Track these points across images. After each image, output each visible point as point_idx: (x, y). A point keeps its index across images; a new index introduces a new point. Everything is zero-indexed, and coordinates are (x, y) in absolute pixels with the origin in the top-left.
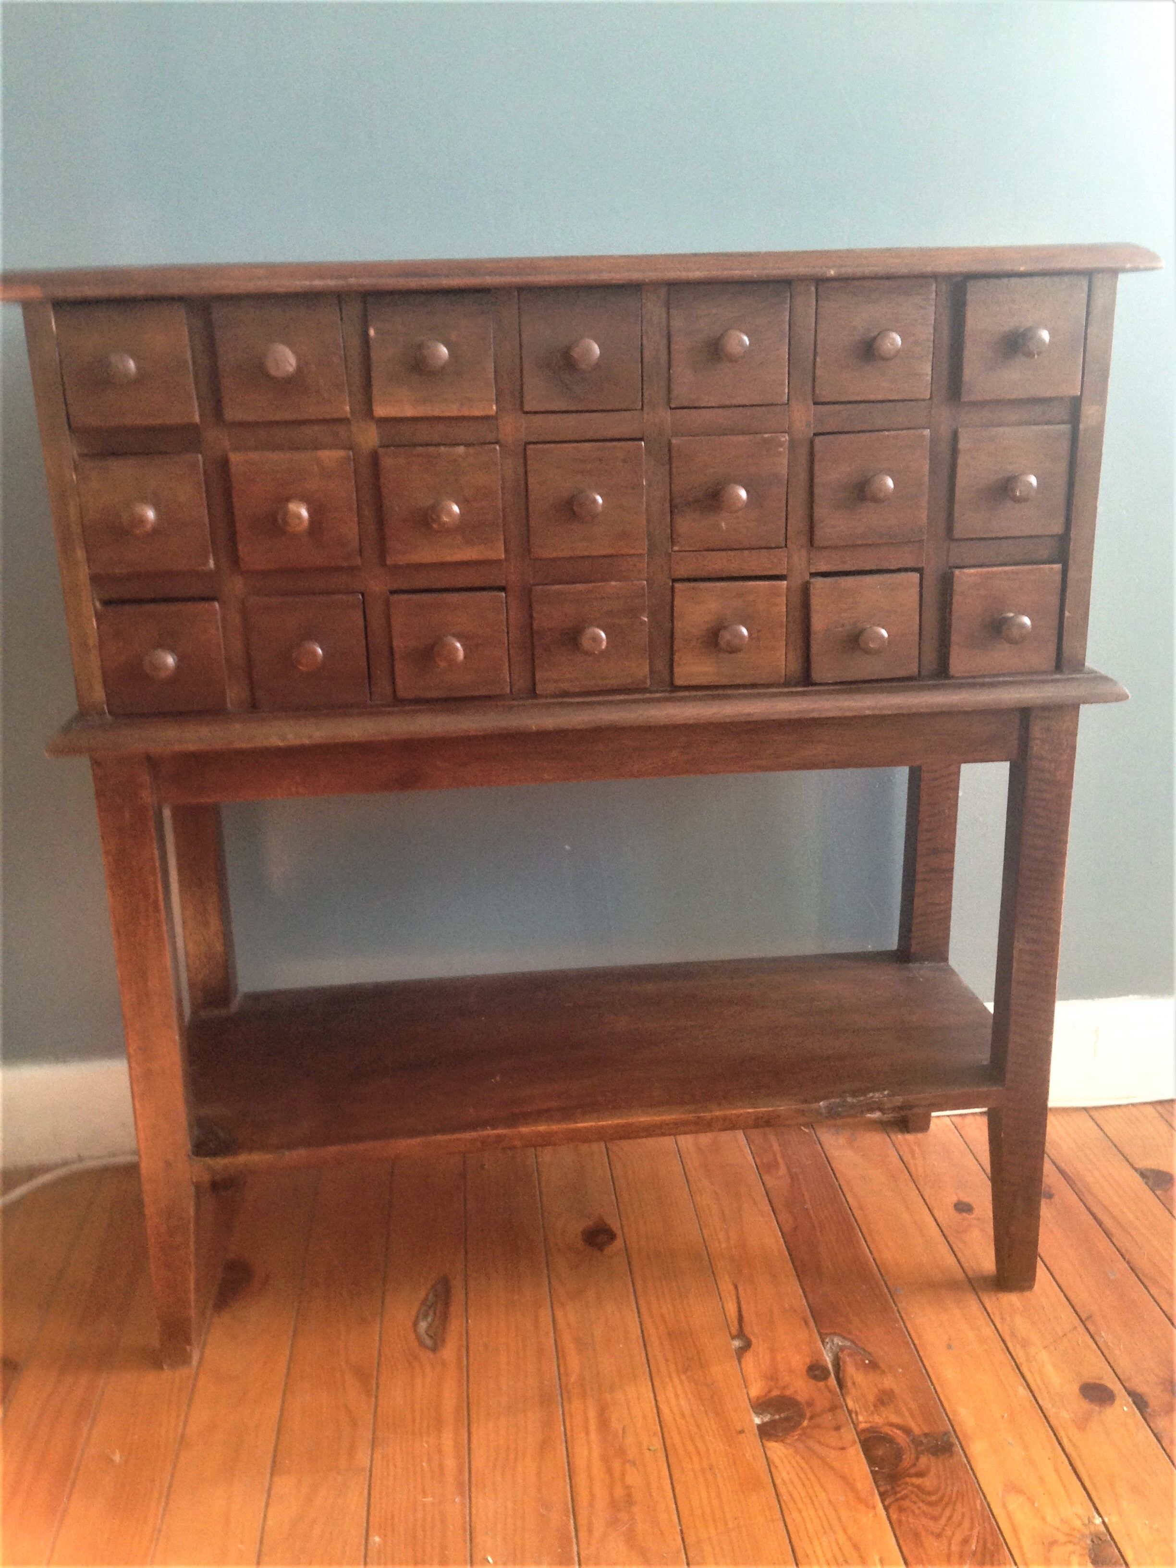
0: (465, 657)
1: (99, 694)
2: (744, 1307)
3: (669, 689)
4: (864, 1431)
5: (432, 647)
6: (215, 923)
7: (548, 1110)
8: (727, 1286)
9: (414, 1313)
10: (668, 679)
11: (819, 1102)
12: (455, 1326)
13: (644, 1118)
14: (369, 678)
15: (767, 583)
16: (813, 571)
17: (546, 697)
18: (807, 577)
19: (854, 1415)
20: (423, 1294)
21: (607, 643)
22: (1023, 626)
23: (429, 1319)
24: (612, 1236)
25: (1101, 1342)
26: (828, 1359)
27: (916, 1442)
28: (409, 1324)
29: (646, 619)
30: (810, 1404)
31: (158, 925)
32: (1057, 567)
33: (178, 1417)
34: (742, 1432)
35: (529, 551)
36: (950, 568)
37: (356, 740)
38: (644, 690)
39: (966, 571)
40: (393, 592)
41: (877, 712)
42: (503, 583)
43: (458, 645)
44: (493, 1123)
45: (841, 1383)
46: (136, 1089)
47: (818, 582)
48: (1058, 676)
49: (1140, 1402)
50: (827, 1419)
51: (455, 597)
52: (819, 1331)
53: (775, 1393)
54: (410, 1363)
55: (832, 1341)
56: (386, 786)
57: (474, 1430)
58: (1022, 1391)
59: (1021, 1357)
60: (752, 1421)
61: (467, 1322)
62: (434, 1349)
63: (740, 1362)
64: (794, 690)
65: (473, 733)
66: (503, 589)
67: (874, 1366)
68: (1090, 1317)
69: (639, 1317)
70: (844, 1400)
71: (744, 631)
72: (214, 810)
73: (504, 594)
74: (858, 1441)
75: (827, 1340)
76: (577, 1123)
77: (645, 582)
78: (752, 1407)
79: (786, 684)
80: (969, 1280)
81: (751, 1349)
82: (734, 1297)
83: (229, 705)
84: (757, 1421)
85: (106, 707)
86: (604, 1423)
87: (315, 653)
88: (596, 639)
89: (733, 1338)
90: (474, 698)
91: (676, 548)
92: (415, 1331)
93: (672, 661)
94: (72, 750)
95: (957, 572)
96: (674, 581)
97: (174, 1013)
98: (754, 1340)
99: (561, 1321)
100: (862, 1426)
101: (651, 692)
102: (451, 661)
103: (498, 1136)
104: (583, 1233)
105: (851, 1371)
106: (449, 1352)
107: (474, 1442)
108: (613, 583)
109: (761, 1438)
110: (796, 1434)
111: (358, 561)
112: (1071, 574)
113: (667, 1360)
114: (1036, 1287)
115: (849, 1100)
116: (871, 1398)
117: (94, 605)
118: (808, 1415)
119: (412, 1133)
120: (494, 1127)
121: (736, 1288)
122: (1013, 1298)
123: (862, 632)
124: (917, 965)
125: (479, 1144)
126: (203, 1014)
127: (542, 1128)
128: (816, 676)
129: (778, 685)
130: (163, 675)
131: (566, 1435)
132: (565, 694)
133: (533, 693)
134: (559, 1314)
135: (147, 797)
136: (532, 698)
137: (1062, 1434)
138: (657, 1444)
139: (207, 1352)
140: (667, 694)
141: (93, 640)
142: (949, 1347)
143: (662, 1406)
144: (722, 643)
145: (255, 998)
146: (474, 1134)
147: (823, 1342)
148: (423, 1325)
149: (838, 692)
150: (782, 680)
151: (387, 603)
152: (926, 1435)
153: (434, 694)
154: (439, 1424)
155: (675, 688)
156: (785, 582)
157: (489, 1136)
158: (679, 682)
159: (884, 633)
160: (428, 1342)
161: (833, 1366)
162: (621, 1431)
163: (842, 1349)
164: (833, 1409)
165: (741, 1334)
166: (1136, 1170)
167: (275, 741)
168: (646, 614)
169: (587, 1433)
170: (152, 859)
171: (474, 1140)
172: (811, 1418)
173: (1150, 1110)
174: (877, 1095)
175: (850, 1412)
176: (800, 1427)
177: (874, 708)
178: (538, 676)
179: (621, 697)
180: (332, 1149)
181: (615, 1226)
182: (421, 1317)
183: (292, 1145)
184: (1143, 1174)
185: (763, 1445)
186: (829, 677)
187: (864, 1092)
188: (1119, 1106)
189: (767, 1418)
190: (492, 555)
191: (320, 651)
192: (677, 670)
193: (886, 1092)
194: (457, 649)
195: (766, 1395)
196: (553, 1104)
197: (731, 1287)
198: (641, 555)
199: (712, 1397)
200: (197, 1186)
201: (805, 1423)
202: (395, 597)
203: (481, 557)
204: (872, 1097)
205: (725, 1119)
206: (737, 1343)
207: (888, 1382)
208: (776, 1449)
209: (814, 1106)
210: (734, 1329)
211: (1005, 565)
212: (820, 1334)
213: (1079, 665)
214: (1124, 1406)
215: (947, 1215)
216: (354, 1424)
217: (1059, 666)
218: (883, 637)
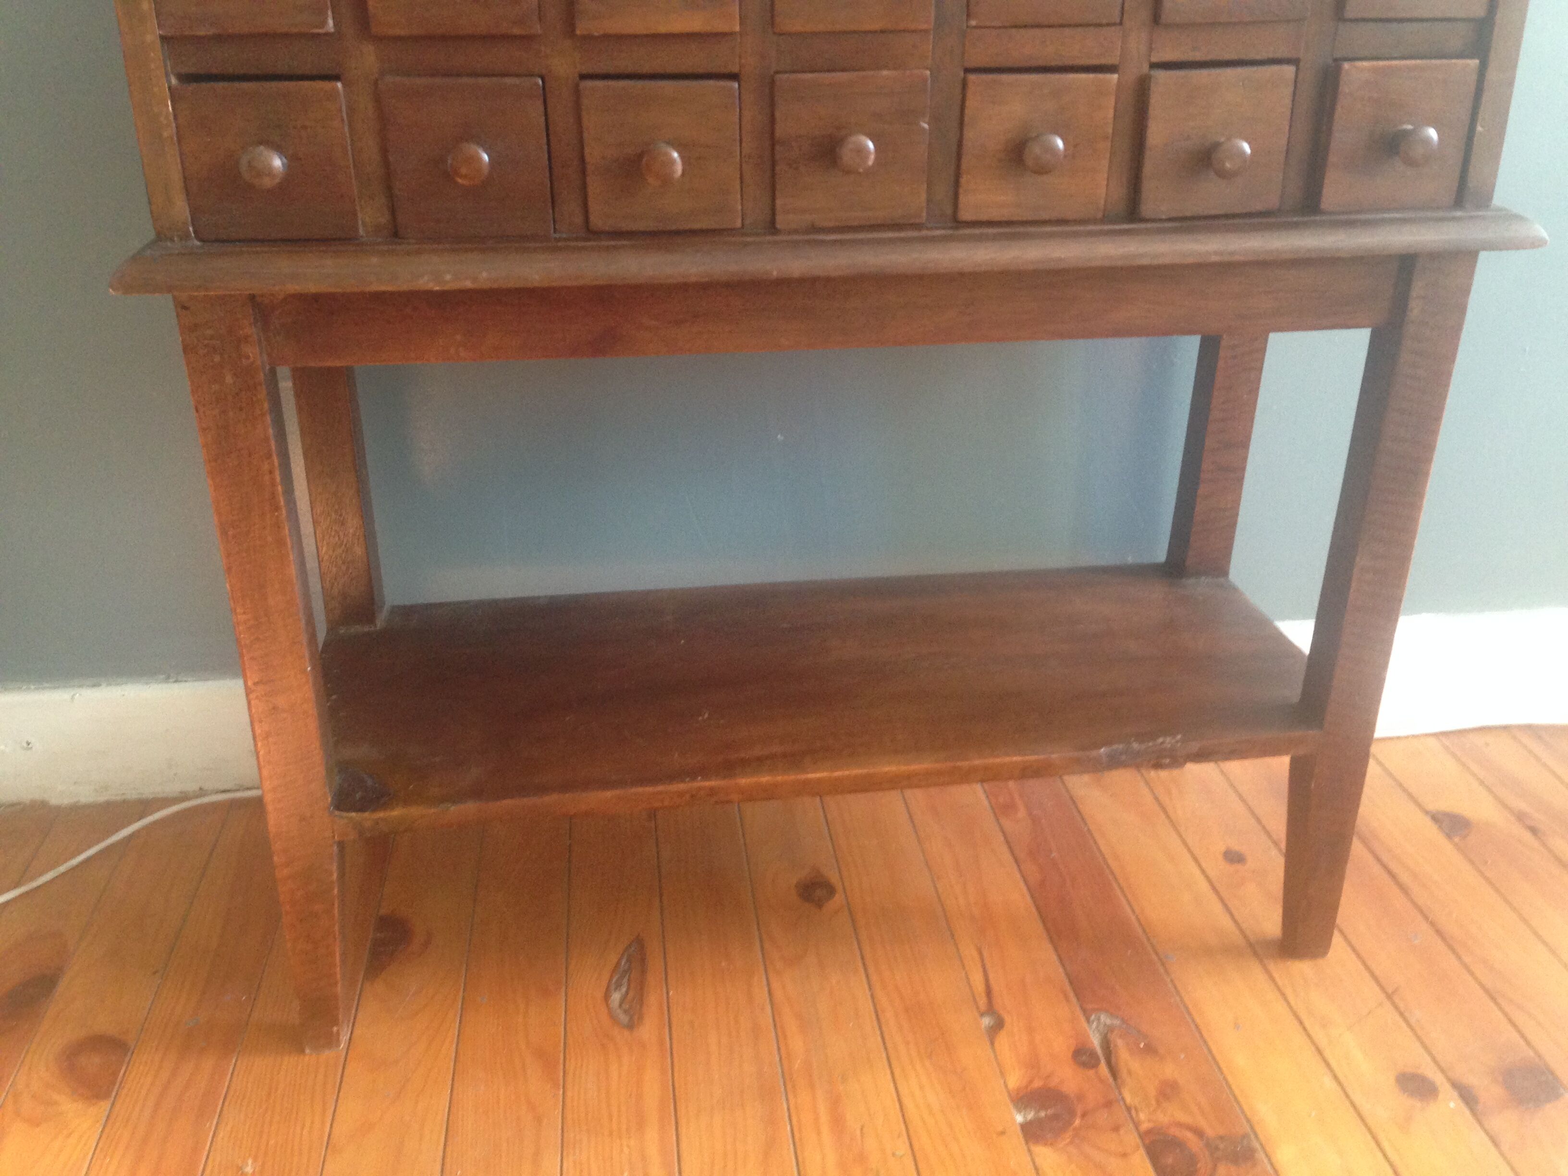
0: (683, 174)
1: (181, 209)
2: (991, 976)
3: (949, 225)
4: (1149, 1132)
5: (640, 156)
6: (353, 523)
7: (772, 757)
8: (969, 952)
9: (604, 984)
10: (949, 211)
11: (1101, 748)
12: (653, 999)
13: (889, 768)
14: (553, 202)
15: (1092, 76)
16: (1154, 59)
17: (790, 233)
18: (1145, 68)
19: (1133, 1112)
20: (613, 958)
21: (876, 158)
22: (1427, 141)
23: (624, 989)
24: (831, 890)
25: (1413, 1021)
26: (1095, 1041)
27: (1211, 1147)
28: (600, 994)
29: (926, 126)
30: (1081, 1097)
31: (278, 526)
32: (1474, 63)
33: (324, 1111)
34: (1003, 1133)
35: (773, 24)
36: (1336, 60)
37: (536, 284)
38: (917, 227)
39: (1359, 64)
40: (583, 77)
41: (1226, 258)
42: (735, 69)
43: (675, 155)
44: (702, 771)
45: (1114, 1072)
46: (258, 731)
47: (1161, 75)
48: (1459, 214)
49: (1467, 1096)
50: (1102, 1117)
51: (668, 87)
52: (1081, 1007)
53: (1037, 1084)
54: (603, 1046)
55: (1099, 1019)
56: (575, 351)
57: (683, 1131)
58: (1328, 1081)
59: (1322, 1041)
60: (1014, 1120)
61: (668, 993)
62: (631, 1027)
63: (992, 1043)
64: (1117, 227)
65: (693, 279)
66: (734, 77)
67: (1150, 1050)
68: (1396, 991)
69: (870, 989)
70: (1120, 1093)
71: (1060, 143)
72: (345, 376)
73: (736, 85)
74: (1141, 1144)
75: (1093, 1017)
76: (808, 773)
77: (928, 72)
78: (1012, 1101)
79: (1105, 220)
80: (1251, 945)
81: (1005, 1028)
82: (979, 965)
83: (361, 232)
84: (1019, 1118)
85: (191, 229)
86: (838, 1121)
87: (480, 159)
88: (861, 151)
89: (982, 1015)
90: (693, 232)
91: (973, 23)
92: (608, 1005)
93: (957, 183)
94: (147, 286)
95: (1346, 65)
96: (967, 70)
97: (304, 638)
98: (1007, 1019)
99: (778, 994)
100: (1145, 1126)
101: (928, 229)
102: (666, 180)
103: (711, 789)
104: (797, 886)
105: (1124, 1056)
106: (648, 1031)
107: (684, 1145)
108: (885, 73)
109: (1027, 1143)
110: (1068, 1136)
111: (537, 29)
112: (1492, 75)
113: (907, 1043)
114: (1329, 955)
115: (1135, 746)
116: (1152, 1092)
117: (169, 81)
118: (1079, 1113)
119: (605, 784)
120: (706, 777)
121: (980, 953)
122: (1303, 968)
123: (1216, 146)
124: (1192, 581)
125: (688, 796)
126: (342, 631)
127: (765, 779)
128: (1147, 208)
129: (1094, 221)
130: (267, 183)
131: (793, 1136)
132: (815, 229)
133: (772, 227)
134: (775, 985)
135: (254, 354)
136: (773, 234)
137: (1382, 1137)
138: (902, 1148)
139: (357, 1032)
140: (950, 232)
141: (170, 132)
142: (1237, 1026)
143: (907, 1101)
144: (1030, 162)
145: (406, 611)
146: (682, 786)
147: (1088, 1020)
148: (616, 997)
149: (1175, 231)
150: (1100, 215)
151: (577, 92)
152: (1221, 1138)
153: (641, 226)
154: (641, 1124)
155: (958, 223)
156: (1116, 76)
157: (700, 789)
158: (966, 215)
159: (1246, 147)
160: (624, 1018)
161: (1102, 1047)
162: (858, 1132)
163: (1111, 1029)
164: (1108, 1104)
165: (990, 1010)
166: (1427, 812)
167: (426, 283)
168: (927, 119)
169: (819, 1133)
170: (267, 440)
171: (681, 794)
172: (1084, 1115)
173: (1432, 742)
174: (1168, 739)
175: (1128, 1109)
176: (1071, 1128)
177: (1221, 253)
178: (779, 202)
179: (890, 235)
180: (507, 803)
181: (833, 877)
182: (613, 987)
183: (459, 797)
184: (1437, 818)
185: (1029, 1150)
186: (1165, 209)
187: (1153, 736)
188: (1398, 738)
189: (1031, 1116)
190: (720, 26)
191: (486, 157)
192: (963, 199)
193: (1179, 737)
194: (672, 162)
195: (1027, 1087)
196: (776, 749)
197: (975, 954)
198: (926, 31)
199: (964, 1089)
200: (341, 845)
201: (1077, 1122)
202: (589, 84)
203: (708, 28)
204: (1162, 743)
205: (986, 768)
206: (986, 1021)
207: (1169, 1071)
208: (1046, 1155)
209: (1094, 753)
210: (982, 1002)
211: (1411, 57)
212: (1084, 1011)
213: (1484, 199)
214: (1451, 1102)
215: (1217, 867)
216: (538, 1120)
217: (1459, 201)
218: (1243, 153)
